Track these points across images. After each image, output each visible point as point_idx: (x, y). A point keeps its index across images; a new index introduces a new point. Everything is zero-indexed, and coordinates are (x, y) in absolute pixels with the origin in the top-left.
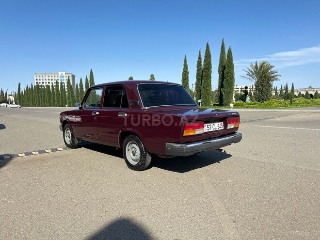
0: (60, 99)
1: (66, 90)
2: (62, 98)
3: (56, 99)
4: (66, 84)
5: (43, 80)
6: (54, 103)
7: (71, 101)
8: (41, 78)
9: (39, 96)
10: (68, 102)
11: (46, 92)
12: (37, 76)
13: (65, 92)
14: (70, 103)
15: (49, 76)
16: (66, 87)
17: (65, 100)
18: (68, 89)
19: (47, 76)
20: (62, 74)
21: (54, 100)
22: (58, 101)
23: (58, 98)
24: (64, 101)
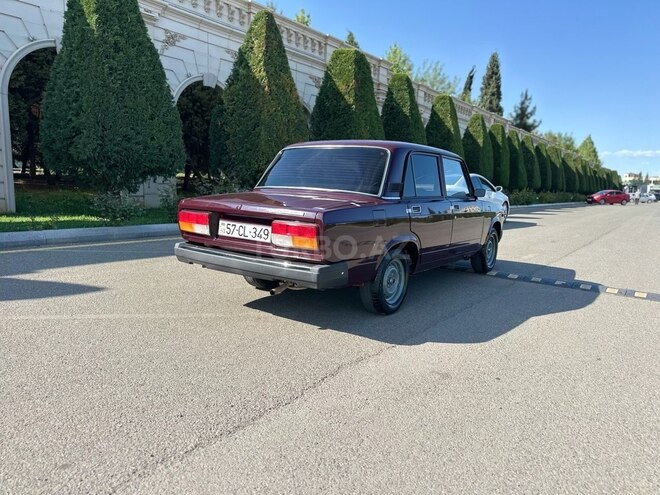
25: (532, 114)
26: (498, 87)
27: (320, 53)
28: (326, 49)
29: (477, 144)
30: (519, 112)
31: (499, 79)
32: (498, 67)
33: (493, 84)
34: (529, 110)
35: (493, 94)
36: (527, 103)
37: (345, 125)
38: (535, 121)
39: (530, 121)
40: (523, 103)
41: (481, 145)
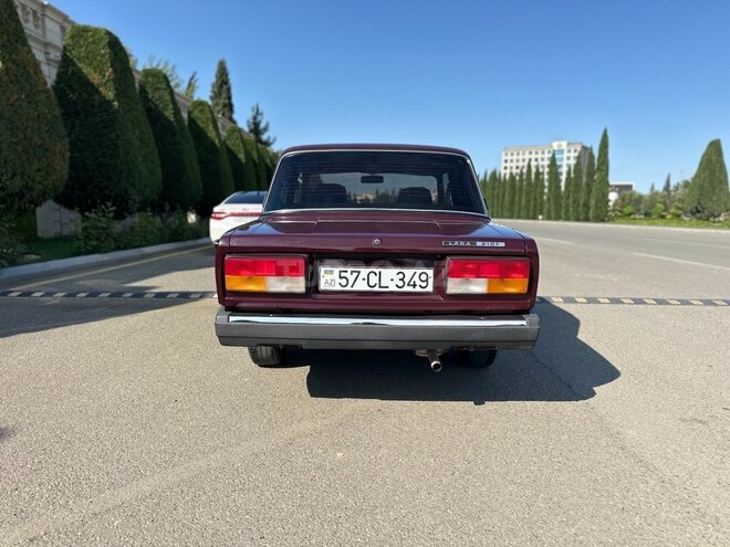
0: (532, 202)
1: (546, 184)
2: (535, 199)
3: (523, 203)
4: (547, 170)
5: (518, 161)
6: (520, 210)
7: (553, 208)
8: (515, 157)
9: (493, 196)
10: (545, 210)
11: (507, 186)
12: (506, 155)
13: (543, 186)
14: (549, 212)
15: (531, 153)
16: (546, 177)
17: (541, 204)
18: (549, 180)
19: (527, 153)
20: (560, 146)
21: (520, 204)
22: (527, 207)
23: (528, 201)
24: (538, 207)
25: (266, 129)
26: (229, 98)
27: (37, 26)
28: (43, 22)
29: (239, 161)
30: (252, 127)
31: (229, 89)
32: (227, 76)
33: (224, 95)
34: (262, 125)
35: (225, 106)
36: (259, 118)
37: (105, 127)
38: (269, 138)
39: (264, 137)
40: (255, 118)
41: (243, 161)
